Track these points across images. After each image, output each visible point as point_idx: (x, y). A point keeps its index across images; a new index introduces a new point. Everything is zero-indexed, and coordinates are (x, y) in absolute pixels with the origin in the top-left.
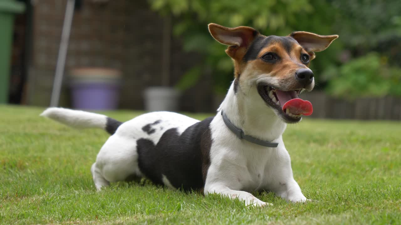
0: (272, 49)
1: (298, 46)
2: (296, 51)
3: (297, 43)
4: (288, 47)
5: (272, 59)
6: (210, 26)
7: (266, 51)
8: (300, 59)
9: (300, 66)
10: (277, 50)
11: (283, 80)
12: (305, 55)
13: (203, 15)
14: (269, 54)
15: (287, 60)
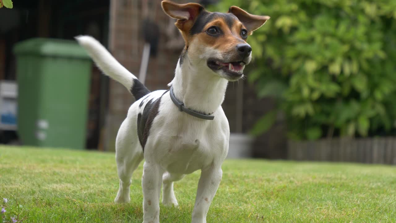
0: (216, 23)
1: (239, 23)
2: (237, 27)
3: (238, 19)
4: (230, 23)
5: (215, 33)
6: (163, 2)
7: (211, 25)
8: (240, 34)
9: (240, 41)
10: (220, 24)
11: (225, 52)
12: (244, 30)
13: (277, 61)
14: (212, 27)
15: (229, 35)
